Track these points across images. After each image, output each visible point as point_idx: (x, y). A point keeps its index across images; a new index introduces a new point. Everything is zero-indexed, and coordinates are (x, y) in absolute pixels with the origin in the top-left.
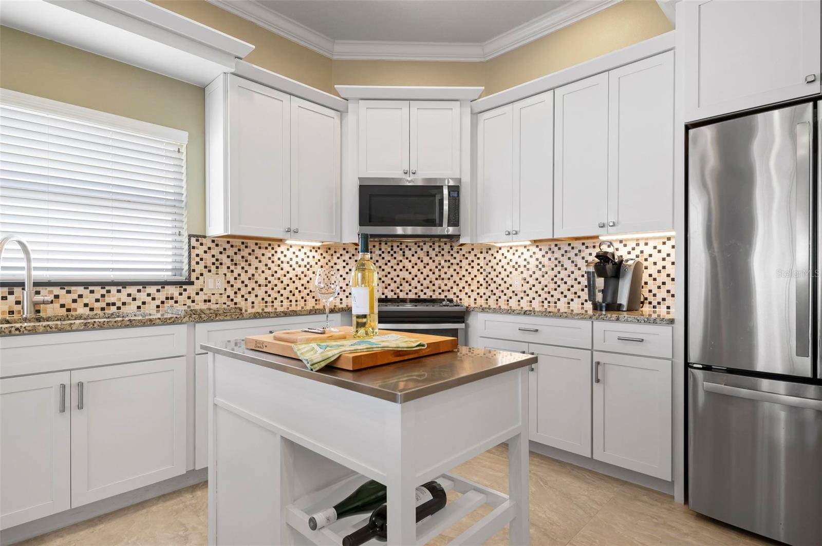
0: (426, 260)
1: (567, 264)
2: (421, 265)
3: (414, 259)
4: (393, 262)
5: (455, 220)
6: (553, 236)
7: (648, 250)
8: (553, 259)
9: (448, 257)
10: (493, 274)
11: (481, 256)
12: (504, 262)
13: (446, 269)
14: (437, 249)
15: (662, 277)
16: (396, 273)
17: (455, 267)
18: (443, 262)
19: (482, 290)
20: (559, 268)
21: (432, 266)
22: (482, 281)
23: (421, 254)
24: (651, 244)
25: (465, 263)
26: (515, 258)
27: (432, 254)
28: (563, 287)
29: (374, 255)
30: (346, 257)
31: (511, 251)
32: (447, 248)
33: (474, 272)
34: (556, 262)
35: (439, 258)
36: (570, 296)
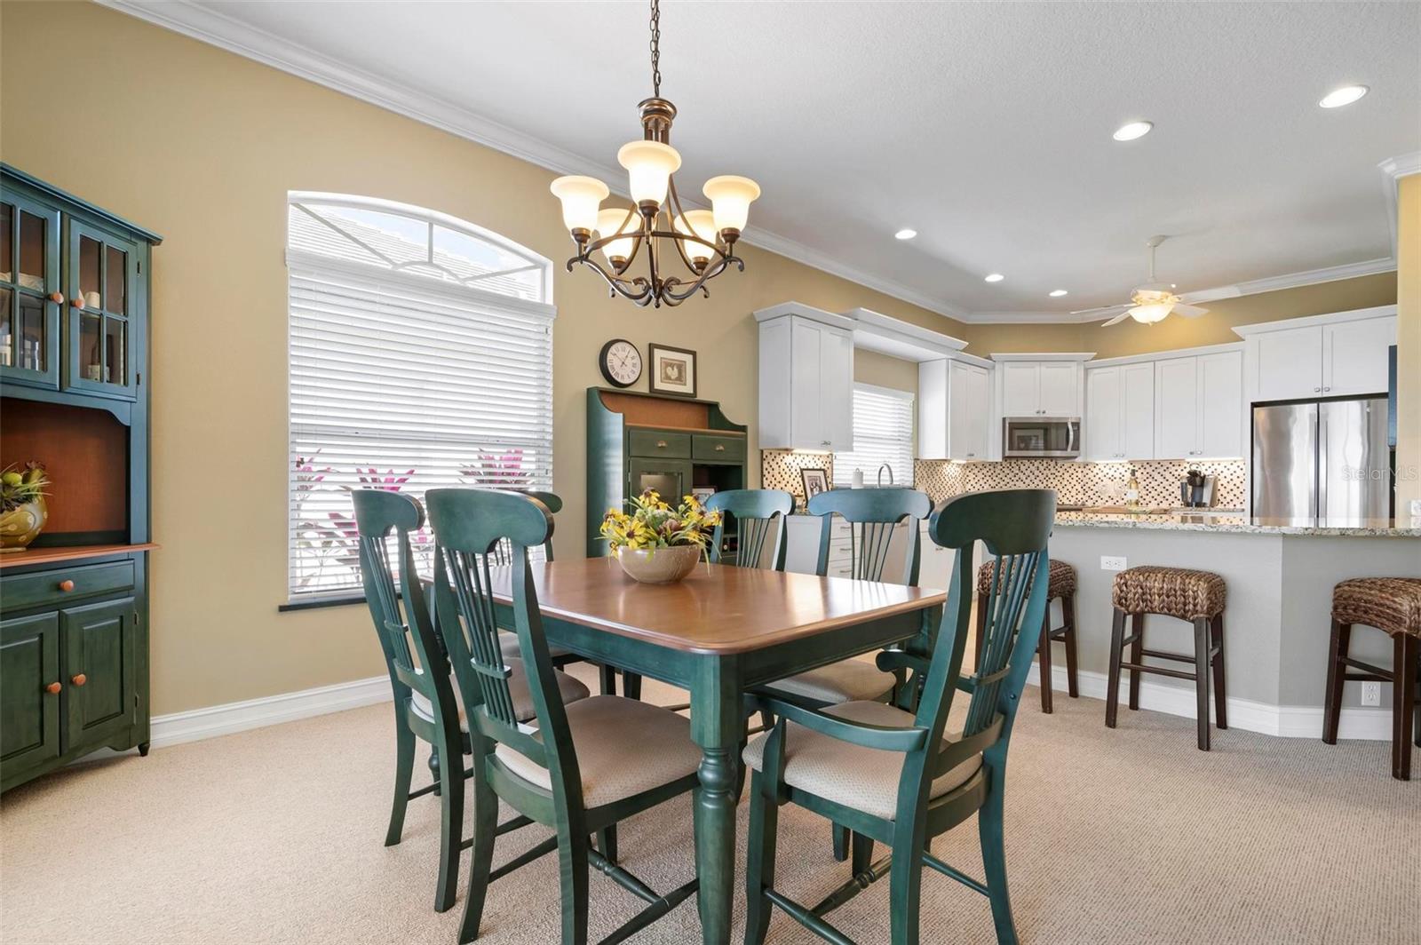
0: (1037, 473)
1: (1157, 477)
2: (1032, 477)
3: (1027, 473)
4: (1011, 475)
5: (1076, 447)
6: (1154, 457)
7: (1220, 468)
8: (1145, 473)
9: (1053, 471)
10: (1090, 484)
11: (1080, 470)
12: (1101, 475)
13: (1052, 480)
14: (1045, 465)
15: (1231, 486)
16: (1013, 483)
17: (1059, 478)
18: (1050, 476)
19: (1080, 496)
20: (1150, 480)
21: (1041, 477)
22: (1080, 489)
23: (1033, 468)
24: (1223, 465)
25: (1066, 476)
26: (1111, 473)
27: (1041, 468)
28: (1154, 493)
29: (996, 470)
30: (976, 471)
31: (1108, 467)
32: (1053, 464)
33: (1074, 482)
34: (1148, 476)
35: (1047, 471)
36: (1159, 499)
